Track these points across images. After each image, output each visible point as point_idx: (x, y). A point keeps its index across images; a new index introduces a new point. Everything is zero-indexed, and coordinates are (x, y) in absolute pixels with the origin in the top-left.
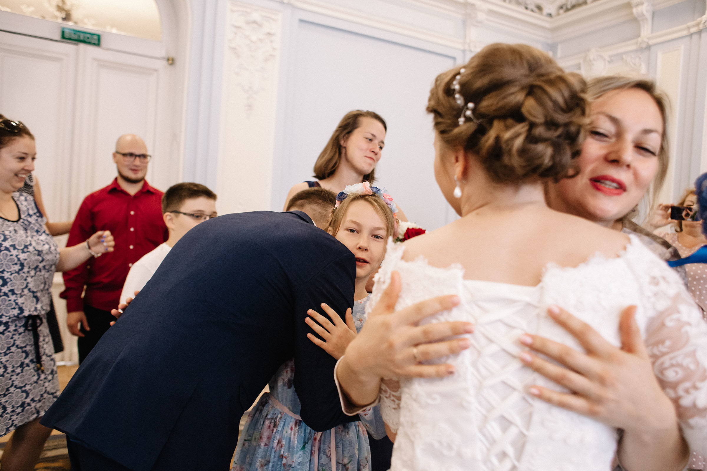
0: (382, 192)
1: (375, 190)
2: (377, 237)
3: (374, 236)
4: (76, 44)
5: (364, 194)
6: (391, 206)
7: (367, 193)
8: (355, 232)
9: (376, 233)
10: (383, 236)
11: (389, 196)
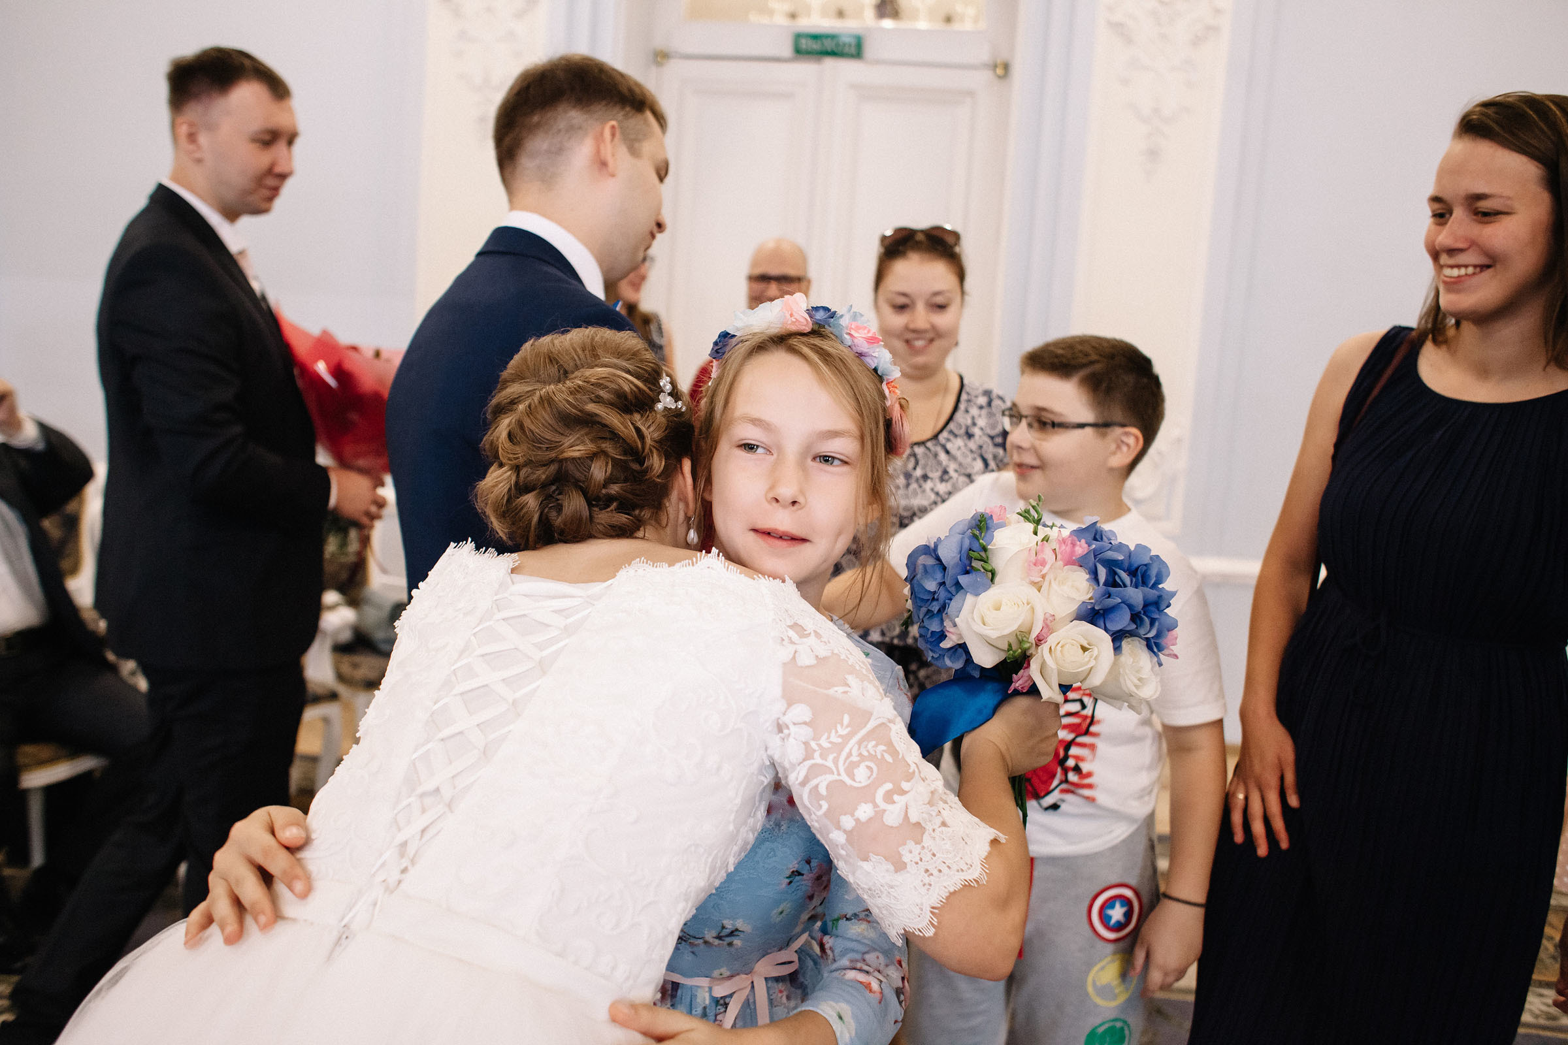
0: (844, 322)
1: (820, 315)
2: (826, 459)
3: (818, 459)
4: (819, 61)
5: (783, 332)
6: (876, 361)
7: (794, 328)
8: (760, 450)
9: (823, 450)
10: (847, 457)
11: (866, 331)
